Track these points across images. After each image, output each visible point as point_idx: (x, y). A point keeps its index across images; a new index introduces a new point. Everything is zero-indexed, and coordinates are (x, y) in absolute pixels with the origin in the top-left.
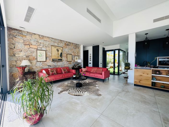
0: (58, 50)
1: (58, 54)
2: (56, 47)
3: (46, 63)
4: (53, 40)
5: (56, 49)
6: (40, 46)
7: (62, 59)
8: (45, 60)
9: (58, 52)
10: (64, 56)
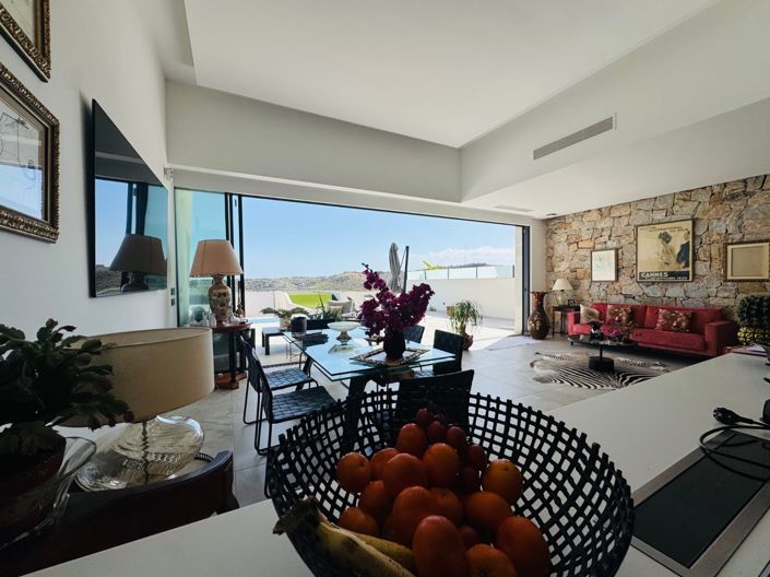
0: (666, 238)
1: (669, 252)
2: (658, 226)
3: (616, 286)
4: (644, 206)
5: (659, 232)
6: (602, 239)
7: (688, 272)
8: (613, 278)
9: (668, 242)
10: (702, 256)
